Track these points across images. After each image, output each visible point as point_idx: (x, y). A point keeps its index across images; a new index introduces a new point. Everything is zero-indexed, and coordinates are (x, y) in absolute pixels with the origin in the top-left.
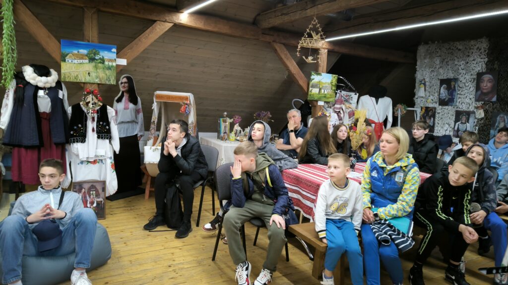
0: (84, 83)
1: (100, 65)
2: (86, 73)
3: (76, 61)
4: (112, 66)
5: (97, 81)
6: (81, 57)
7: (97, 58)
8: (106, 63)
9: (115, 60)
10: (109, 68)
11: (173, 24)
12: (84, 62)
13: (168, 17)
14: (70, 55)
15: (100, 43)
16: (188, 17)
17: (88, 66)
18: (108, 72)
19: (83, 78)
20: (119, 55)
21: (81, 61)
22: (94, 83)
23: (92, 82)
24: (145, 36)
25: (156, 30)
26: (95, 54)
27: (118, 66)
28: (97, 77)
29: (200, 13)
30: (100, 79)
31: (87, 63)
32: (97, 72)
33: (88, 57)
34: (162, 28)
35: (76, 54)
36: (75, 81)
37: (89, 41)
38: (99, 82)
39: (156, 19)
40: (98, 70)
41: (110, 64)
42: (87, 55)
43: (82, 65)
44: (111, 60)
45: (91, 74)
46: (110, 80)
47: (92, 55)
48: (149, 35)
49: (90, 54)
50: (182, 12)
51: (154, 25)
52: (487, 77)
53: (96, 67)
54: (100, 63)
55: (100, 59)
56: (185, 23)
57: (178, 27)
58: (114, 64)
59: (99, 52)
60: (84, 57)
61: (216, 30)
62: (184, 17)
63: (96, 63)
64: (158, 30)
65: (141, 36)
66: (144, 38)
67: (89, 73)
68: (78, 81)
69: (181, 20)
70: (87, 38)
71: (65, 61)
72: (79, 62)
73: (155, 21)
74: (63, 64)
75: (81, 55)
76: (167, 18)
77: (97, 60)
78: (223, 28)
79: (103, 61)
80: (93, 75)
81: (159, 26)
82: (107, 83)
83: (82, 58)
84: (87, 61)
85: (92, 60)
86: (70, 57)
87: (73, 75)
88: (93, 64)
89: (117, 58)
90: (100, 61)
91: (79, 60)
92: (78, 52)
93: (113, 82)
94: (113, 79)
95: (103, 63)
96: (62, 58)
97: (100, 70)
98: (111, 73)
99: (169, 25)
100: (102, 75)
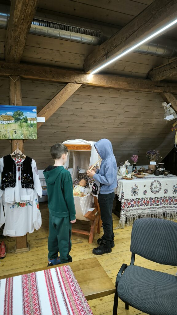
0: (12, 140)
1: (24, 124)
2: (13, 132)
3: (4, 122)
4: (34, 124)
5: (22, 137)
6: (9, 118)
7: (21, 118)
8: (29, 122)
9: (36, 118)
10: (31, 126)
11: (81, 85)
12: (11, 122)
13: (77, 78)
15: (23, 105)
16: (93, 77)
17: (15, 126)
18: (30, 129)
19: (11, 136)
20: (39, 114)
21: (9, 121)
22: (20, 140)
23: (18, 138)
24: (59, 97)
25: (68, 90)
26: (19, 115)
27: (38, 123)
28: (22, 135)
29: (103, 73)
30: (24, 135)
31: (13, 123)
32: (22, 130)
33: (14, 118)
34: (72, 88)
35: (4, 117)
36: (5, 139)
37: (14, 105)
38: (23, 139)
39: (67, 81)
40: (22, 128)
41: (32, 122)
42: (13, 117)
43: (9, 125)
44: (32, 119)
45: (17, 132)
46: (32, 136)
47: (17, 116)
48: (62, 96)
49: (15, 115)
50: (89, 74)
51: (66, 87)
53: (21, 126)
54: (24, 122)
55: (24, 118)
56: (91, 83)
58: (35, 122)
59: (23, 113)
60: (11, 119)
61: (116, 86)
62: (90, 78)
63: (20, 122)
64: (69, 90)
65: (56, 97)
66: (59, 98)
67: (15, 132)
68: (7, 138)
69: (87, 81)
70: (13, 102)
72: (7, 123)
73: (66, 83)
75: (9, 117)
76: (77, 80)
77: (21, 120)
78: (122, 84)
79: (26, 120)
80: (19, 132)
81: (70, 88)
82: (30, 138)
83: (9, 120)
84: (13, 121)
85: (17, 120)
87: (2, 133)
88: (19, 123)
89: (37, 117)
90: (23, 120)
91: (7, 121)
92: (6, 114)
93: (35, 137)
94: (35, 135)
95: (26, 122)
97: (24, 128)
98: (33, 130)
99: (78, 85)
100: (26, 132)
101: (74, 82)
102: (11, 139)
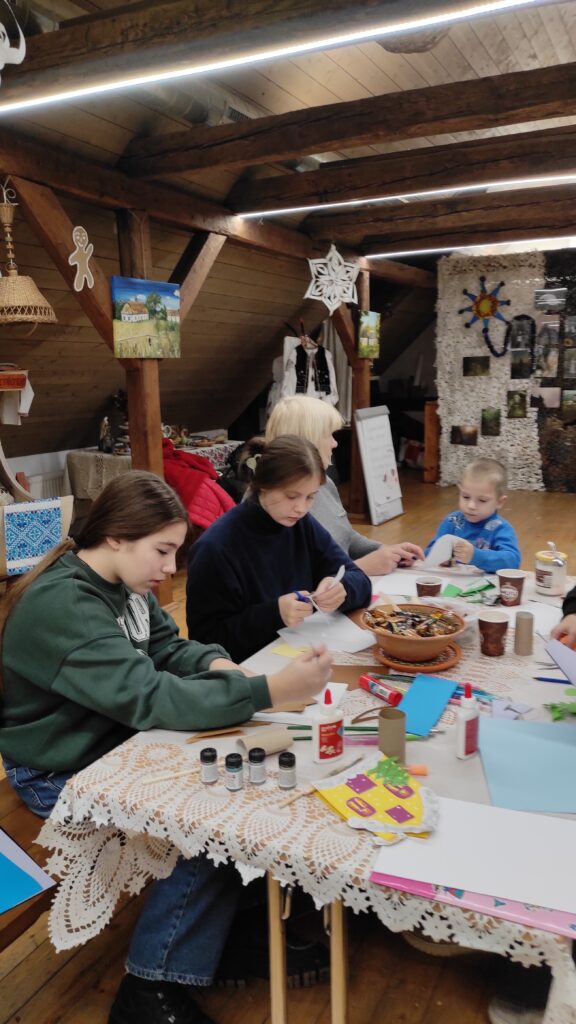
0: (142, 359)
1: (162, 322)
2: (146, 340)
3: (134, 318)
4: (176, 324)
5: (159, 354)
6: (140, 309)
7: (158, 309)
8: (169, 318)
9: (179, 311)
10: (172, 328)
11: (226, 237)
12: (143, 319)
13: (222, 223)
14: (127, 305)
17: (148, 327)
18: (171, 335)
19: (145, 351)
21: (140, 316)
22: (154, 359)
23: (153, 356)
24: (199, 263)
25: (210, 249)
26: (157, 302)
28: (159, 346)
30: (163, 349)
31: (147, 321)
32: (159, 337)
33: (147, 308)
34: (215, 243)
35: (134, 305)
36: (134, 356)
37: (142, 278)
38: (161, 356)
39: (210, 229)
40: (160, 333)
41: (173, 319)
42: (146, 306)
43: (141, 325)
44: (174, 313)
45: (152, 342)
46: (174, 351)
47: (152, 303)
48: (203, 259)
49: (149, 303)
51: (206, 241)
53: (157, 327)
54: (162, 318)
55: (162, 310)
56: (241, 235)
59: (160, 298)
60: (143, 310)
62: (238, 224)
63: (157, 319)
64: (212, 249)
66: (200, 266)
67: (150, 340)
68: (138, 356)
69: (234, 230)
70: (140, 271)
71: (120, 318)
72: (137, 319)
73: (209, 233)
74: (116, 324)
75: (140, 305)
76: (220, 227)
77: (158, 313)
79: (164, 312)
80: (155, 341)
81: (212, 243)
82: (172, 356)
83: (140, 312)
84: (145, 316)
85: (153, 313)
86: (127, 310)
87: (130, 345)
88: (154, 321)
90: (161, 314)
91: (137, 316)
92: (136, 299)
93: (177, 355)
94: (177, 348)
95: (165, 318)
96: (115, 313)
97: (162, 333)
98: (174, 337)
99: (222, 239)
100: (164, 341)
101: (217, 230)
102: (143, 356)
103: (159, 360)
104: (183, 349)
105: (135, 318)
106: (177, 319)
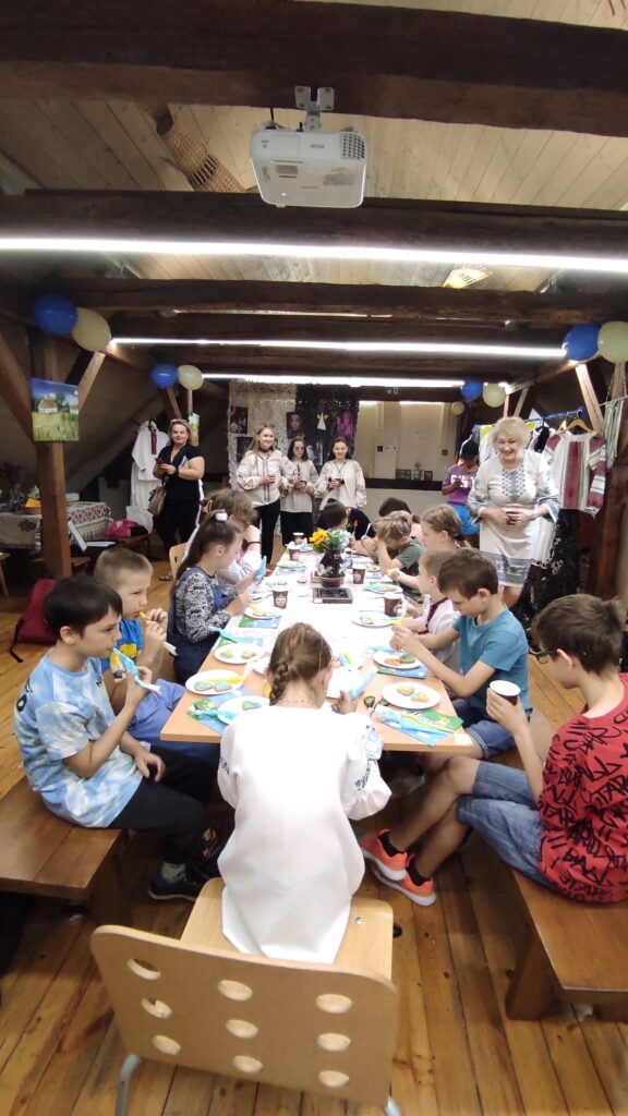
0: (52, 442)
1: (67, 414)
2: (56, 427)
4: (75, 415)
5: (65, 438)
6: (50, 403)
7: (64, 404)
8: (71, 411)
10: (73, 418)
14: (42, 401)
17: (57, 417)
18: (72, 424)
19: (55, 436)
21: (51, 409)
23: (60, 440)
25: (95, 363)
26: (63, 399)
28: (65, 432)
30: (67, 434)
31: (56, 413)
32: (64, 425)
34: (99, 359)
35: (47, 401)
37: (54, 380)
38: (66, 440)
41: (74, 412)
42: (55, 401)
43: (52, 416)
44: (74, 408)
45: (60, 429)
46: (74, 436)
47: (60, 400)
49: (58, 399)
52: (295, 417)
53: (63, 417)
56: (114, 354)
57: (109, 358)
59: (65, 396)
60: (54, 404)
62: (114, 346)
63: (63, 412)
67: (58, 427)
68: (50, 440)
69: (111, 350)
70: (50, 375)
71: (37, 411)
74: (34, 415)
75: (51, 401)
77: (63, 407)
79: (67, 406)
80: (62, 429)
82: (73, 440)
83: (52, 406)
84: (55, 410)
85: (60, 407)
86: (42, 405)
87: (45, 431)
88: (60, 414)
90: (66, 408)
92: (49, 397)
93: (77, 439)
94: (77, 433)
95: (68, 411)
96: (34, 406)
97: (67, 422)
98: (75, 425)
99: (103, 356)
100: (68, 429)
101: (100, 349)
102: (54, 439)
103: (64, 442)
104: (81, 434)
105: (48, 410)
106: (77, 412)
